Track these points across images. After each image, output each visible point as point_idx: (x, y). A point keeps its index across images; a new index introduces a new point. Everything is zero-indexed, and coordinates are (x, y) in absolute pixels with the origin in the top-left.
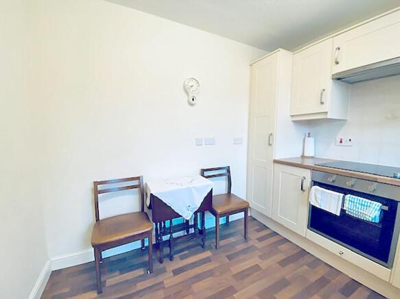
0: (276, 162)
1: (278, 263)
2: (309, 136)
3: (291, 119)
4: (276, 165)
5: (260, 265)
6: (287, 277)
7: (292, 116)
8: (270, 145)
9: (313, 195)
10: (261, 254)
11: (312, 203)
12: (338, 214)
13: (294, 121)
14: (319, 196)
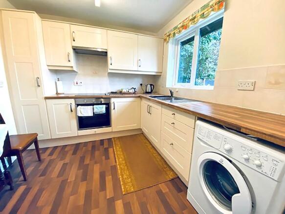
0: (46, 98)
1: (72, 155)
2: (58, 80)
3: (47, 68)
4: (47, 100)
5: (65, 162)
6: (81, 156)
7: (48, 66)
8: (39, 86)
9: (79, 112)
10: (60, 159)
11: (79, 116)
12: (92, 115)
13: (49, 69)
14: (82, 111)
